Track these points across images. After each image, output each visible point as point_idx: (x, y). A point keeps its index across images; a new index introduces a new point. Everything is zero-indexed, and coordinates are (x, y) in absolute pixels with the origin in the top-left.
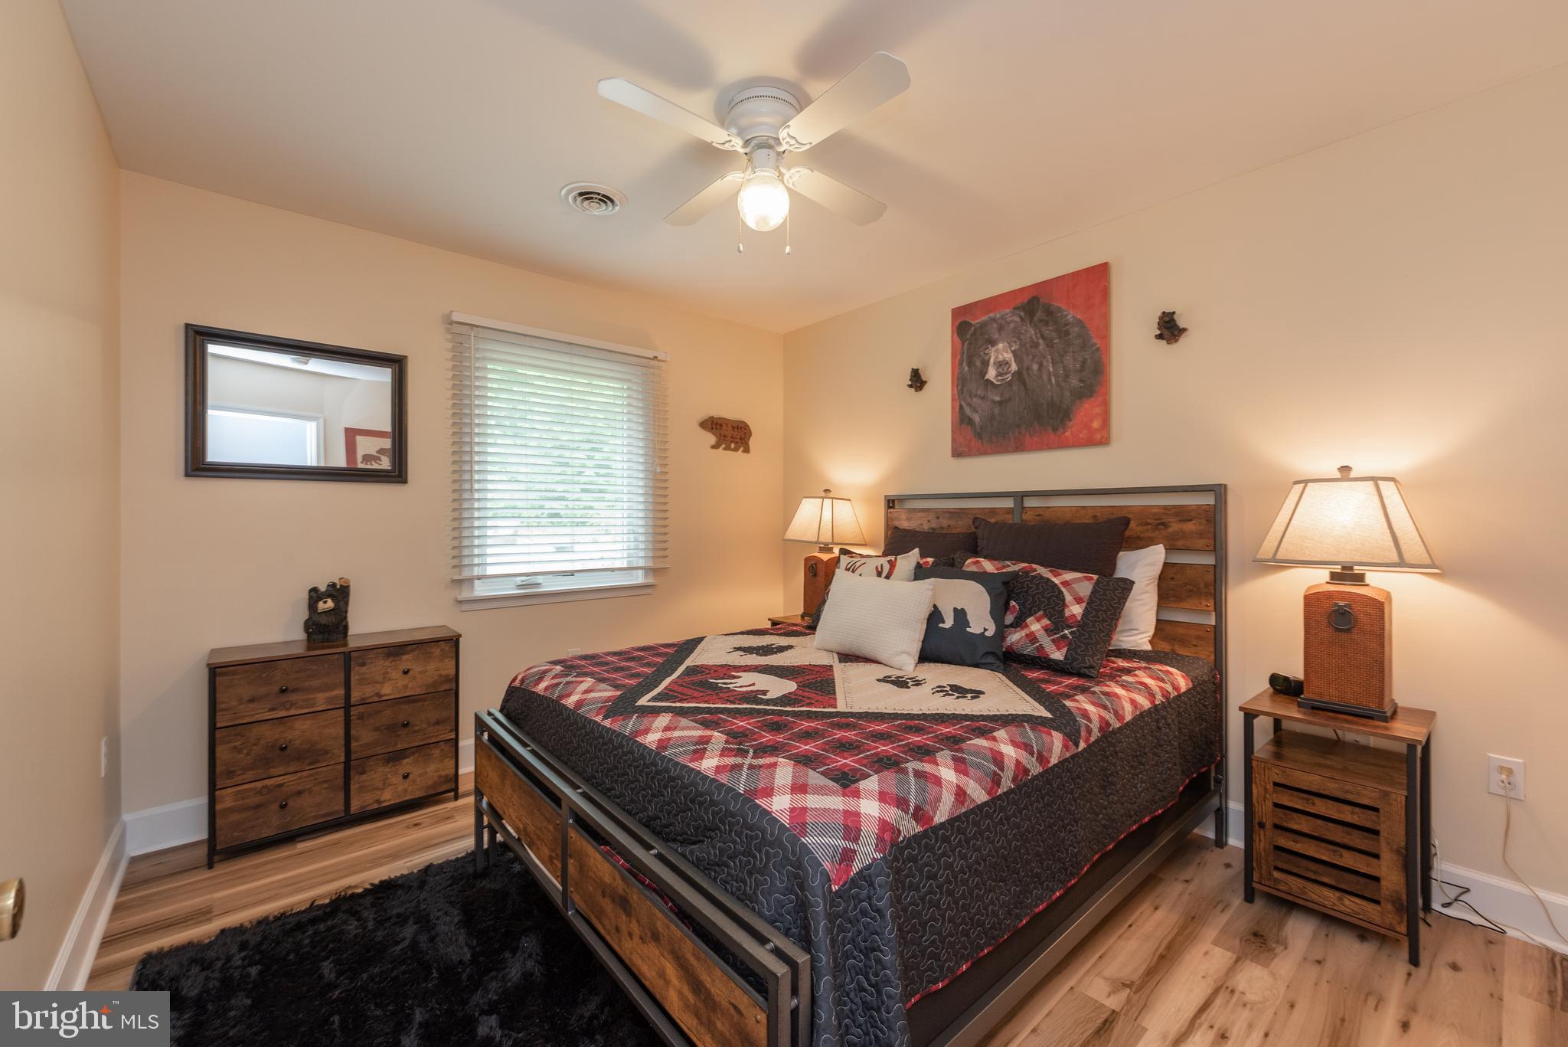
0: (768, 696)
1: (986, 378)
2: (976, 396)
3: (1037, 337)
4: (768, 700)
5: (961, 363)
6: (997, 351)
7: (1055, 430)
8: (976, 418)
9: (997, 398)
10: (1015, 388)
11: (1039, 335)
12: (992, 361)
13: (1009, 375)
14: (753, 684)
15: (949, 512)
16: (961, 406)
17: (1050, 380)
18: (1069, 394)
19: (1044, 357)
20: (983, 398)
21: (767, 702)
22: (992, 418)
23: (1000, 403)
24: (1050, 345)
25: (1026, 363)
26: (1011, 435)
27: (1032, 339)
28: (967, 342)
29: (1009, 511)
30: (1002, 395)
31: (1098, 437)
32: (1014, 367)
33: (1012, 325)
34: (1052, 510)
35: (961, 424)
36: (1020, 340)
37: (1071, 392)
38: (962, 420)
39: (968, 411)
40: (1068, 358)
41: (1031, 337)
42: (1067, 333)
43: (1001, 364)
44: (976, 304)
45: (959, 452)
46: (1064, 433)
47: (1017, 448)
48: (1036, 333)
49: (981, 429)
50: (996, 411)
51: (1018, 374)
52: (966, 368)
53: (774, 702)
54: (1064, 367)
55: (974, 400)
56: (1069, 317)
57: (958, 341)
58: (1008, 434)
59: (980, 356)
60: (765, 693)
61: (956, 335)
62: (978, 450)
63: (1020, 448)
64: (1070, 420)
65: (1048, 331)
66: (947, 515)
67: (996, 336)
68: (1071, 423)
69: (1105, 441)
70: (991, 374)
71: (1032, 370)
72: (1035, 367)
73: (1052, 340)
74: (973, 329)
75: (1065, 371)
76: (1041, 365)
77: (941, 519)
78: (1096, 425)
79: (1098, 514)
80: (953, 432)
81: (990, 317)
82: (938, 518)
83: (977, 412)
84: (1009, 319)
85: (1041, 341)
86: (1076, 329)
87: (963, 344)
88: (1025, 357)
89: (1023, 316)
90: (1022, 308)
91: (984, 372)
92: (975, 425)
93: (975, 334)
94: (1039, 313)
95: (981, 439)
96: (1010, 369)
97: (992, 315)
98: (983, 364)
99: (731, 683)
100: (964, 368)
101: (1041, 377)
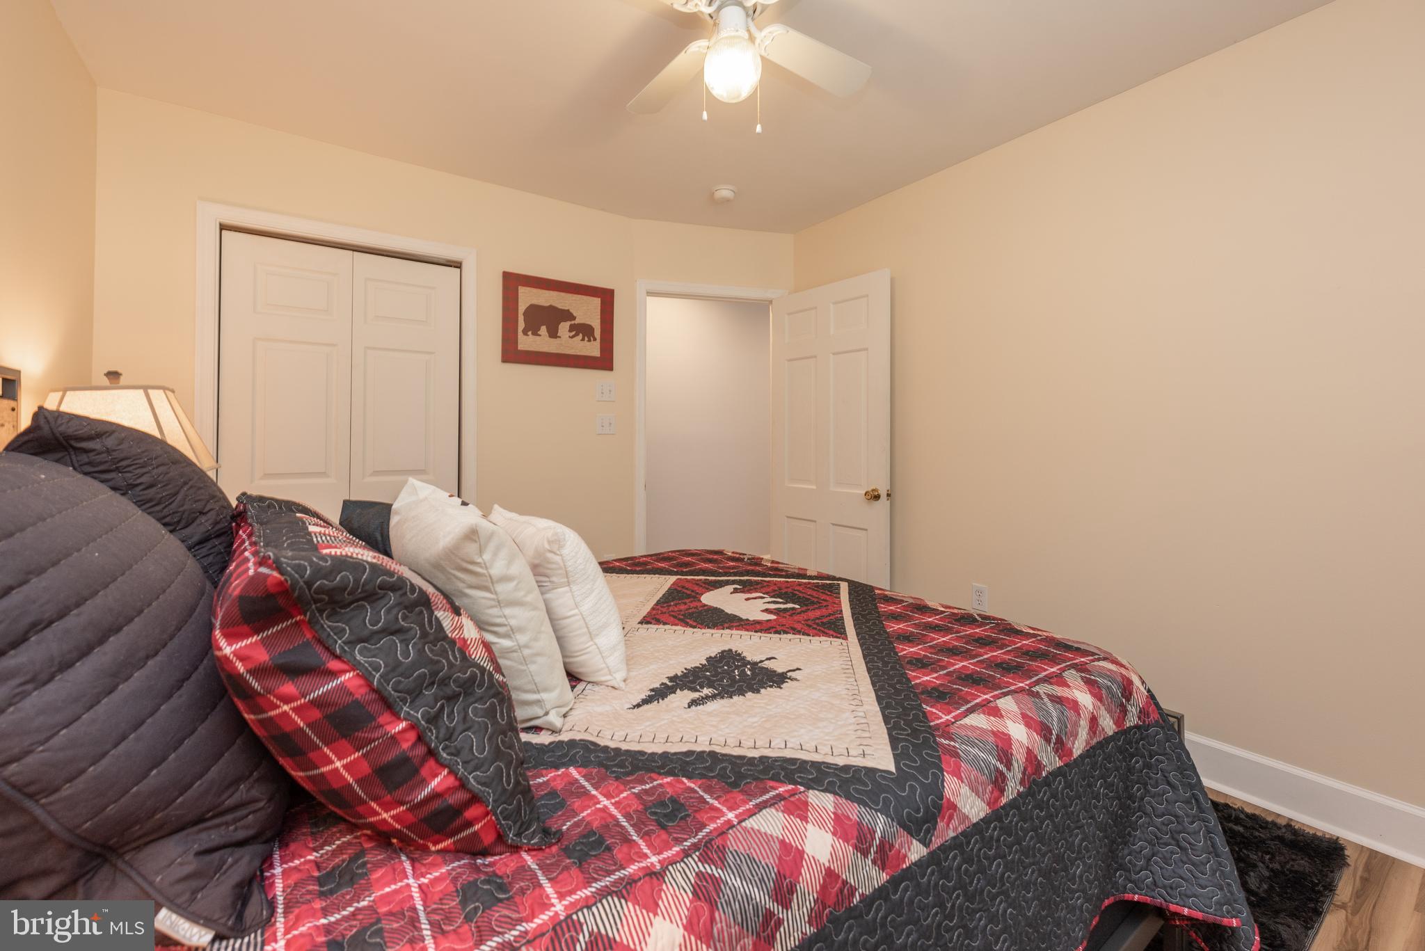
0: (730, 588)
4: (733, 584)
14: (747, 599)
21: (734, 582)
53: (727, 583)
60: (736, 591)
99: (769, 603)
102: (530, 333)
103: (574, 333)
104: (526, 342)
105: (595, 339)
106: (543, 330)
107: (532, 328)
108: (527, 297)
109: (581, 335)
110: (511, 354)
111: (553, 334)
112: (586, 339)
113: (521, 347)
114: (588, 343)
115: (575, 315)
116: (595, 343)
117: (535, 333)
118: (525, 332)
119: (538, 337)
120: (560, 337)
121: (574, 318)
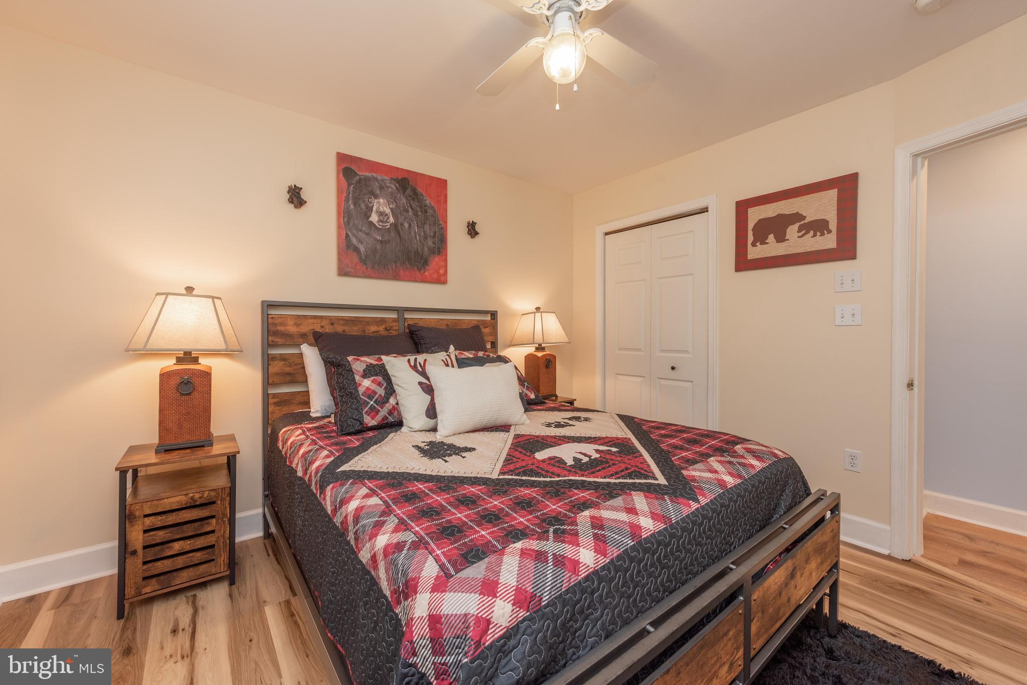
1: (369, 220)
2: (361, 231)
3: (407, 206)
5: (347, 200)
6: (379, 203)
7: (419, 270)
8: (362, 249)
9: (379, 238)
10: (392, 234)
11: (408, 205)
12: (374, 209)
13: (389, 224)
15: (344, 320)
16: (347, 235)
17: (416, 237)
18: (427, 249)
19: (412, 221)
20: (367, 234)
22: (375, 251)
23: (381, 242)
24: (416, 214)
25: (400, 220)
26: (389, 267)
27: (404, 206)
28: (353, 186)
29: (394, 320)
30: (382, 236)
31: (441, 279)
32: (392, 220)
33: (390, 190)
34: (424, 320)
35: (347, 249)
36: (396, 202)
37: (428, 248)
38: (346, 247)
39: (354, 241)
40: (427, 227)
41: (403, 204)
42: (426, 212)
43: (381, 214)
44: (361, 159)
45: (343, 272)
46: (425, 272)
47: (395, 277)
48: (407, 203)
49: (366, 258)
50: (379, 247)
51: (395, 226)
52: (352, 206)
54: (424, 231)
55: (360, 233)
56: (427, 202)
57: (344, 181)
58: (388, 266)
59: (364, 201)
61: (341, 175)
62: (364, 273)
63: (396, 277)
64: (428, 266)
65: (415, 204)
66: (341, 322)
67: (378, 192)
68: (429, 267)
69: (444, 282)
70: (374, 218)
71: (404, 226)
72: (406, 225)
73: (417, 212)
74: (358, 177)
75: (424, 233)
76: (410, 225)
77: (335, 325)
78: (442, 271)
79: (449, 324)
80: (339, 254)
81: (373, 176)
82: (332, 324)
83: (362, 243)
84: (388, 185)
85: (410, 209)
86: (431, 211)
87: (349, 185)
88: (399, 216)
89: (398, 187)
90: (397, 181)
91: (369, 214)
92: (361, 253)
93: (360, 183)
94: (408, 191)
95: (366, 264)
96: (389, 220)
97: (375, 175)
98: (367, 208)
100: (350, 206)
101: (410, 233)
102: (758, 244)
103: (803, 232)
104: (754, 253)
105: (830, 232)
106: (771, 238)
107: (760, 238)
108: (755, 215)
109: (812, 232)
110: (743, 263)
111: (781, 238)
112: (818, 234)
113: (750, 257)
114: (821, 237)
115: (804, 215)
116: (829, 235)
117: (763, 243)
118: (754, 245)
119: (765, 246)
120: (788, 240)
121: (804, 218)
